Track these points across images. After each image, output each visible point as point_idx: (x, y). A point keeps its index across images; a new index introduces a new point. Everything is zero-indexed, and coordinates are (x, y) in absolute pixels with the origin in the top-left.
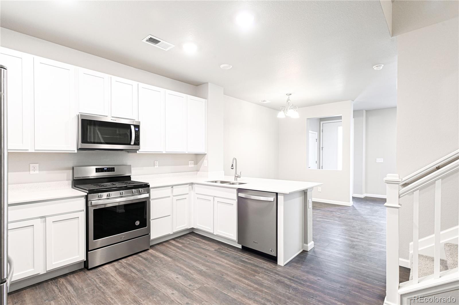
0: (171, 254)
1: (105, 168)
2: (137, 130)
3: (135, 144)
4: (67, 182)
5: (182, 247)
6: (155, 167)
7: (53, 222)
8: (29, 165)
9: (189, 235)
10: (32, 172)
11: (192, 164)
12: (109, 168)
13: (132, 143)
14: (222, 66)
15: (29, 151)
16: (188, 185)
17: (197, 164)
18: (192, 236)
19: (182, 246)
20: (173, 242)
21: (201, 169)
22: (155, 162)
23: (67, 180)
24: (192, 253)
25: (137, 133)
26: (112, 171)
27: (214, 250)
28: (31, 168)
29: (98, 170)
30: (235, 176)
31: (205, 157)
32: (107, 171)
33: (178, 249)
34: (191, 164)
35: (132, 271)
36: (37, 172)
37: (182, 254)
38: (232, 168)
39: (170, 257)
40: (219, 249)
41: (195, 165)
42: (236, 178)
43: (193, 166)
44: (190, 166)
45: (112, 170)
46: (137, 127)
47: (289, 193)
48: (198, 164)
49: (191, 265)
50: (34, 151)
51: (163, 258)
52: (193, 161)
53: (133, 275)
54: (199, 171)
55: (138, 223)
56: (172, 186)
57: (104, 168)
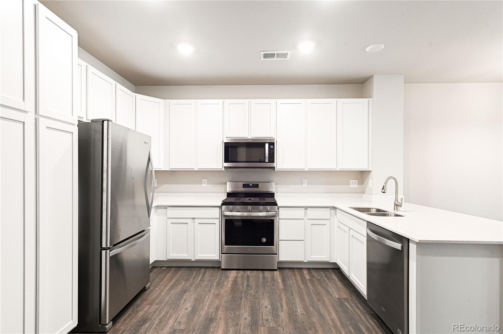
0: (289, 282)
1: (251, 184)
2: (272, 147)
3: (270, 162)
4: (224, 194)
5: (307, 280)
6: (303, 185)
7: (199, 223)
8: (202, 180)
9: (331, 270)
10: (203, 185)
11: (355, 183)
12: (254, 184)
13: (267, 161)
14: (368, 49)
15: (195, 170)
16: (329, 209)
17: (362, 184)
18: (332, 272)
19: (309, 279)
20: (305, 272)
21: (366, 191)
22: (303, 180)
23: (224, 193)
24: (309, 290)
25: (272, 150)
26: (256, 188)
27: (337, 297)
28: (203, 182)
29: (245, 186)
30: (395, 205)
31: (370, 176)
32: (252, 187)
33: (302, 280)
34: (352, 183)
35: (243, 284)
36: (206, 185)
37: (299, 287)
38: (383, 191)
39: (285, 285)
40: (345, 299)
41: (359, 186)
42: (397, 208)
43: (357, 186)
44: (351, 186)
45: (257, 186)
46: (272, 144)
47: (419, 240)
48: (364, 185)
49: (292, 301)
50: (197, 170)
51: (279, 283)
52: (357, 180)
53: (241, 287)
54: (364, 193)
55: (264, 240)
56: (306, 208)
57: (249, 184)
